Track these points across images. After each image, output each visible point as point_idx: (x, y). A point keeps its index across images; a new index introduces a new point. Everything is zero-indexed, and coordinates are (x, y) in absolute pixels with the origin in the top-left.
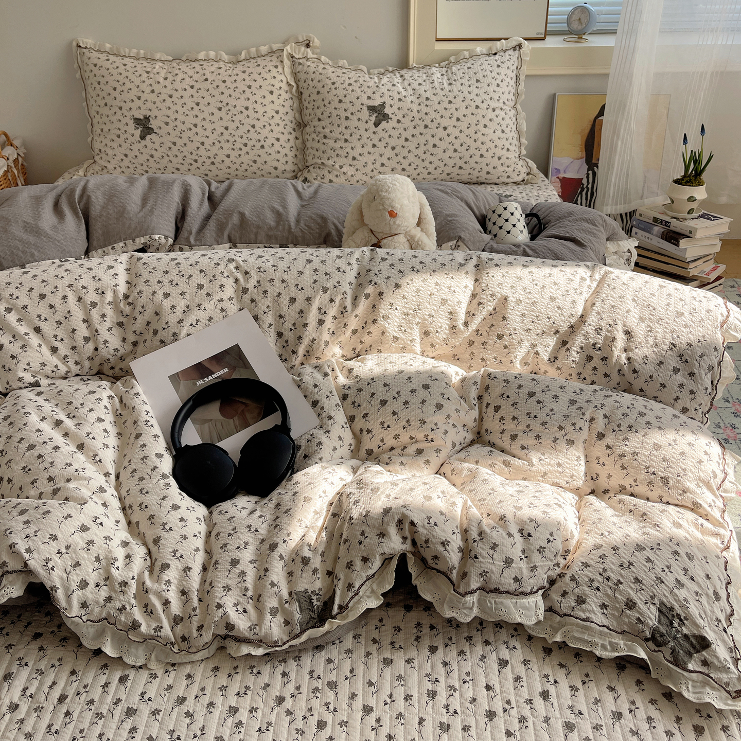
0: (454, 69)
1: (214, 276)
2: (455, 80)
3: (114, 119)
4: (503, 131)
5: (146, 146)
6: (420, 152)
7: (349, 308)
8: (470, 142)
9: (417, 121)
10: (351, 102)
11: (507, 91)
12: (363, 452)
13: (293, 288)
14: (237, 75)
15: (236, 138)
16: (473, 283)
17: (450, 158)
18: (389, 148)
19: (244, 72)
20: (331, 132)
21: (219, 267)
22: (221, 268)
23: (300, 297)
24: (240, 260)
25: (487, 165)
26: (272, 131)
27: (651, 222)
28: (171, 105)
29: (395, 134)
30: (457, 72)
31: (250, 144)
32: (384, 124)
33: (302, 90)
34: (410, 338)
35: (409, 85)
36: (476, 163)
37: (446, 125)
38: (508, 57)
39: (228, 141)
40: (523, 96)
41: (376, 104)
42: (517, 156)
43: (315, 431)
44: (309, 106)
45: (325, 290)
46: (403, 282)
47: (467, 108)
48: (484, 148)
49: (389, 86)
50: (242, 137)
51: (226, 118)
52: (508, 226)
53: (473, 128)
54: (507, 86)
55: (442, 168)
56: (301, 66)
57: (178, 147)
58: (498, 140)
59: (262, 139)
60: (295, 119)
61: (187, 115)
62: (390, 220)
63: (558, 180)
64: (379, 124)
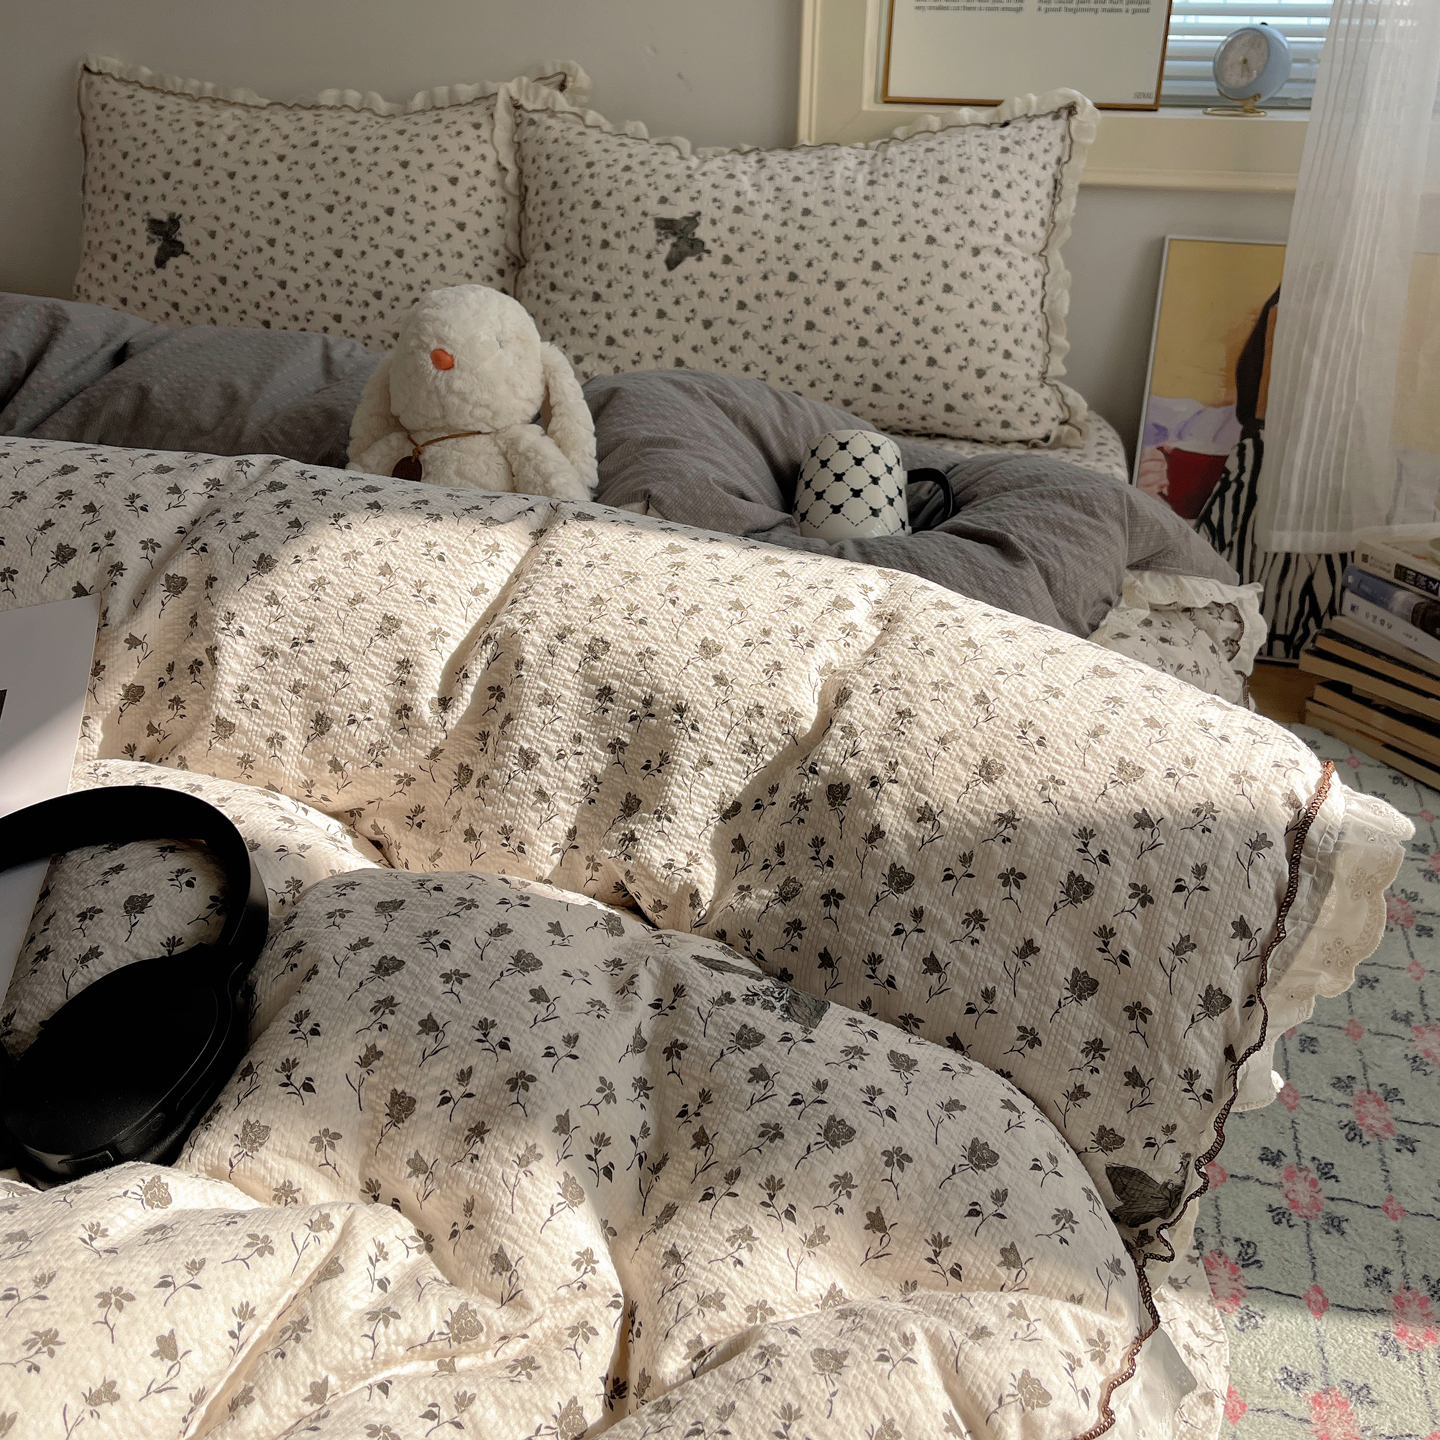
0: (893, 150)
2: (886, 175)
3: (112, 219)
4: (996, 307)
5: (165, 283)
8: (902, 324)
9: (771, 263)
10: (619, 208)
11: (1020, 210)
15: (358, 278)
17: (849, 359)
18: (698, 323)
19: (401, 133)
20: (566, 274)
25: (946, 387)
26: (442, 267)
27: (1390, 577)
28: (229, 195)
29: (715, 289)
30: (898, 157)
31: (388, 293)
32: (689, 264)
35: (771, 178)
36: (917, 378)
37: (843, 277)
38: (1036, 133)
39: (339, 283)
40: (1068, 232)
42: (1034, 373)
44: (534, 216)
47: (903, 239)
48: (938, 343)
49: (720, 177)
50: (371, 276)
51: (341, 229)
52: (838, 493)
53: (915, 290)
54: (1023, 199)
55: (830, 385)
56: (533, 128)
57: (230, 288)
58: (981, 327)
59: (416, 285)
60: (507, 248)
61: (258, 218)
62: (436, 377)
63: (1161, 455)
64: (678, 263)
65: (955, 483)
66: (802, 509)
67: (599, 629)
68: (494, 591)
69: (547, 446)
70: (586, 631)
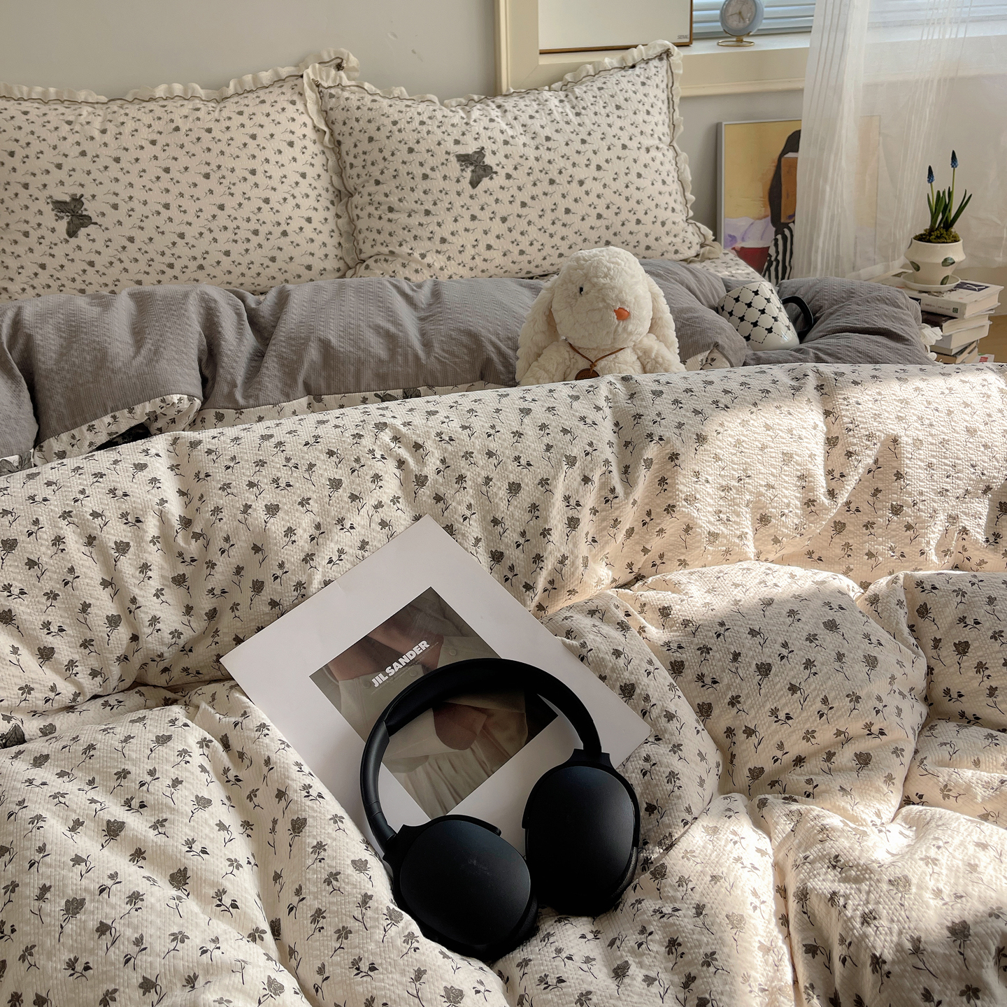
0: (577, 91)
1: (357, 460)
2: (584, 108)
3: (14, 205)
5: (79, 248)
6: (545, 222)
7: (620, 490)
8: (619, 201)
9: (537, 175)
10: (428, 151)
11: (659, 121)
12: (743, 776)
13: (512, 466)
14: (230, 118)
15: (239, 222)
16: (822, 418)
17: (592, 228)
18: (498, 220)
19: (241, 113)
20: (400, 200)
21: (364, 441)
22: (367, 442)
23: (529, 480)
24: (398, 423)
26: (298, 206)
28: (120, 175)
29: (505, 196)
30: (584, 95)
31: (263, 230)
32: (485, 183)
33: (340, 138)
34: (738, 533)
35: (516, 119)
36: (631, 233)
37: (582, 178)
38: (654, 70)
39: (226, 228)
41: (470, 152)
42: (684, 219)
43: (649, 749)
44: (355, 162)
45: (572, 461)
46: (709, 429)
47: (609, 149)
48: (640, 210)
49: (485, 122)
50: (248, 220)
51: (219, 190)
53: (623, 180)
54: (660, 114)
55: (581, 245)
56: (334, 100)
57: (138, 244)
58: (659, 196)
59: (283, 222)
60: (333, 185)
61: (150, 190)
62: (618, 325)
64: (478, 183)
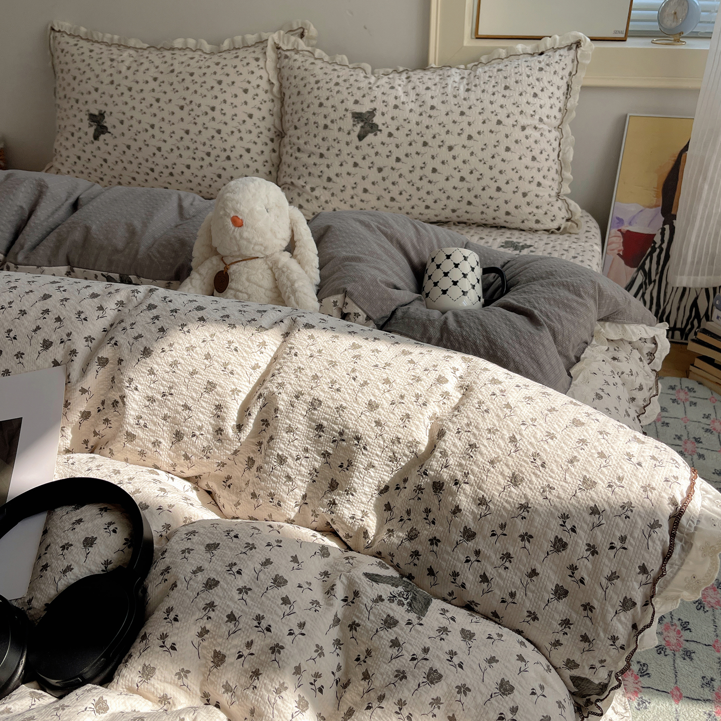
0: (479, 70)
2: (475, 86)
3: (70, 113)
4: (534, 159)
5: (99, 148)
8: (483, 169)
9: (414, 136)
10: (333, 107)
11: (548, 104)
14: (208, 67)
15: (198, 145)
17: (455, 188)
18: (375, 169)
19: (217, 64)
20: (305, 143)
25: (506, 202)
26: (241, 139)
28: (129, 100)
29: (384, 151)
30: (482, 75)
31: (214, 153)
32: (370, 138)
33: (284, 90)
35: (414, 88)
36: (491, 198)
37: (452, 143)
38: (557, 58)
39: (188, 148)
40: (574, 114)
42: (553, 193)
44: (288, 110)
46: (157, 348)
47: (484, 122)
48: (502, 179)
49: (386, 88)
50: (204, 144)
51: (188, 119)
52: (446, 283)
53: (490, 150)
54: (550, 97)
55: (445, 201)
56: (287, 60)
57: (133, 151)
58: (526, 170)
59: (228, 148)
60: (275, 127)
61: (145, 113)
62: (234, 231)
63: (619, 234)
64: (364, 137)
65: (507, 274)
66: (426, 290)
67: (316, 393)
68: (264, 367)
69: (293, 265)
70: (310, 395)
